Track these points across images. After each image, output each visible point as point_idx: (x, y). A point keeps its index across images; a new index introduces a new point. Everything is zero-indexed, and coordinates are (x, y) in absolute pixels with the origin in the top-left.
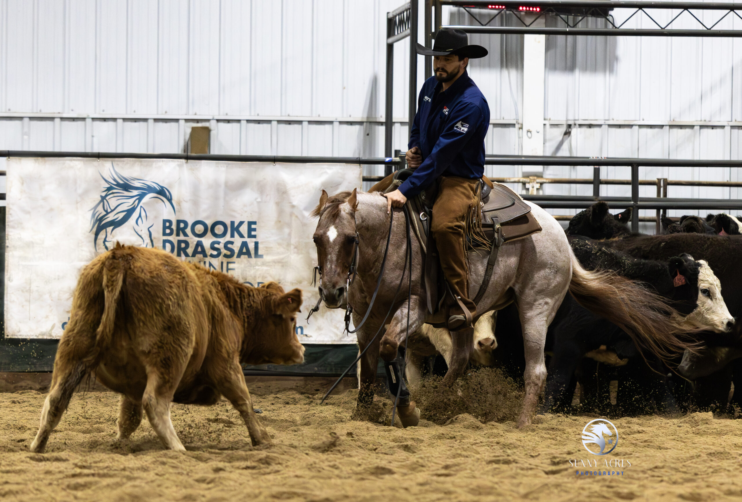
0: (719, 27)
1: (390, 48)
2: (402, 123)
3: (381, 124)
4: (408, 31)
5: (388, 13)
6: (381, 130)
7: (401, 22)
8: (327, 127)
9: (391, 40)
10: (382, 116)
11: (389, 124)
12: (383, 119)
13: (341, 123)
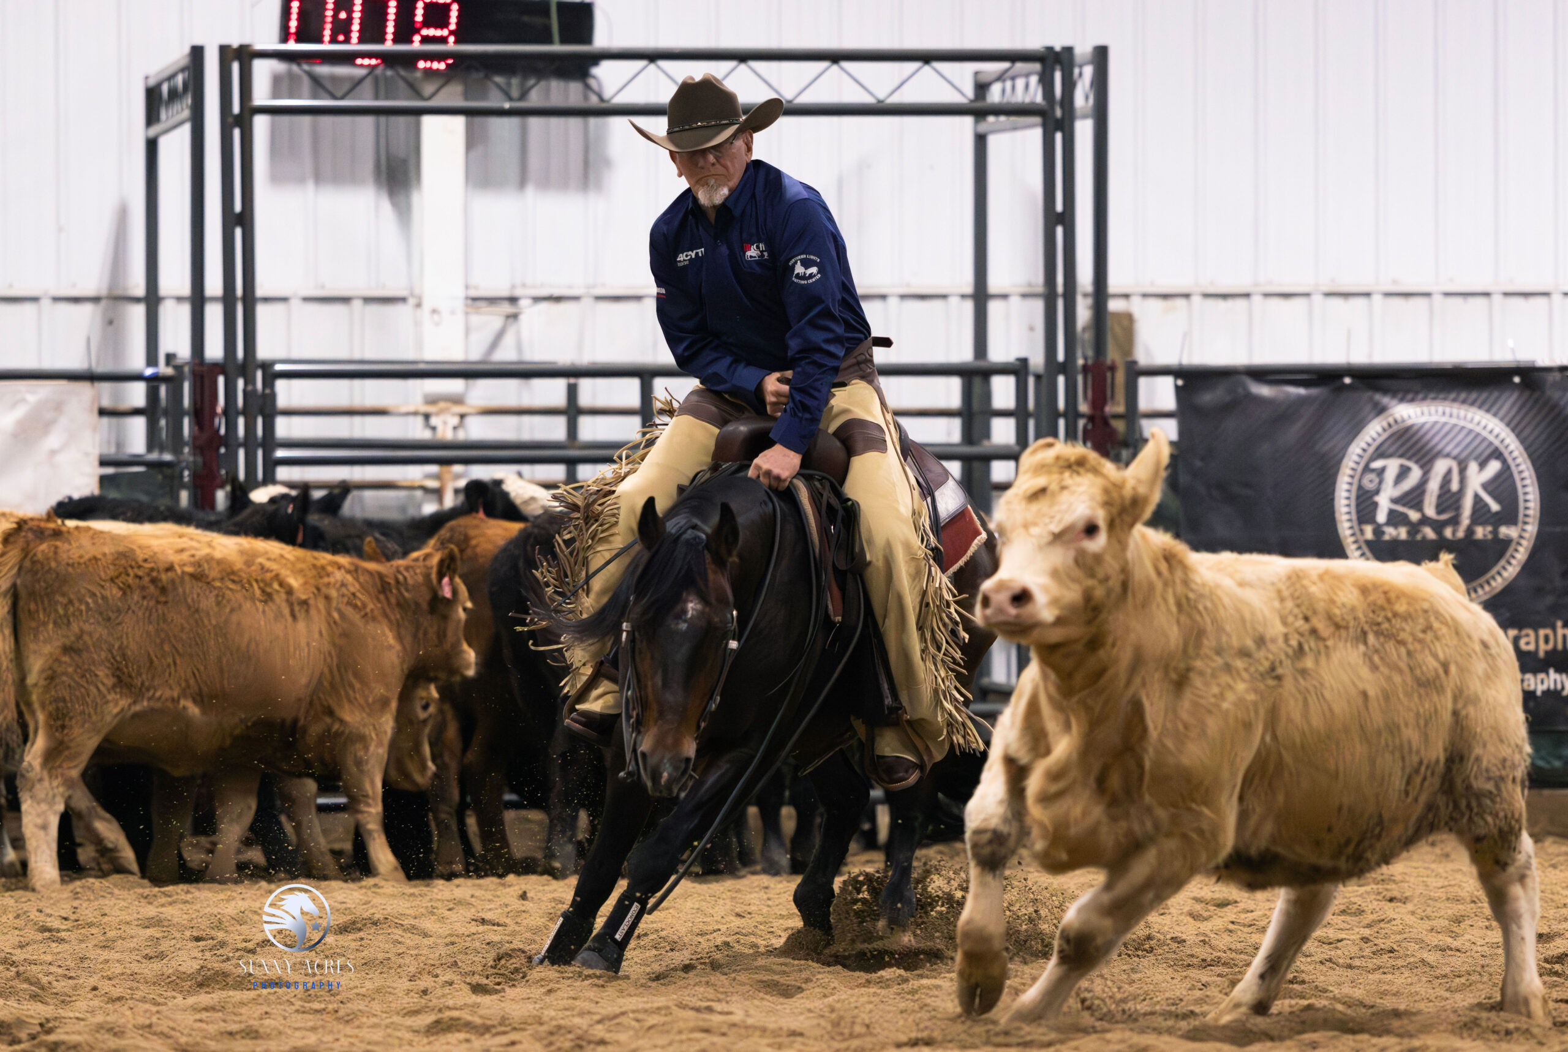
0: (808, 98)
1: (152, 146)
2: (180, 299)
3: (137, 300)
4: (186, 113)
5: (147, 78)
6: (137, 314)
7: (174, 95)
8: (28, 308)
9: (153, 131)
10: (137, 285)
11: (152, 300)
12: (140, 290)
13: (56, 299)
